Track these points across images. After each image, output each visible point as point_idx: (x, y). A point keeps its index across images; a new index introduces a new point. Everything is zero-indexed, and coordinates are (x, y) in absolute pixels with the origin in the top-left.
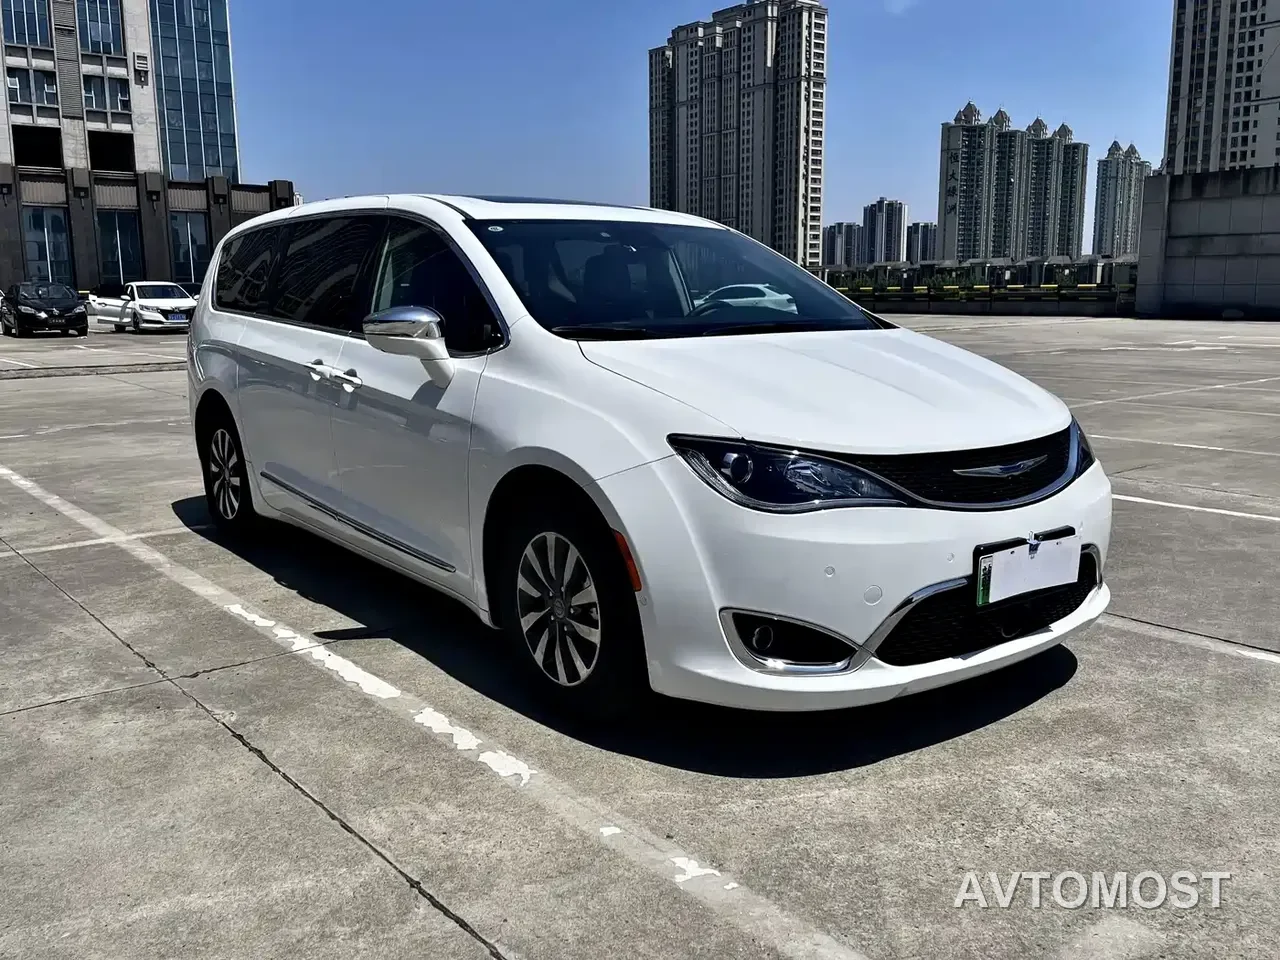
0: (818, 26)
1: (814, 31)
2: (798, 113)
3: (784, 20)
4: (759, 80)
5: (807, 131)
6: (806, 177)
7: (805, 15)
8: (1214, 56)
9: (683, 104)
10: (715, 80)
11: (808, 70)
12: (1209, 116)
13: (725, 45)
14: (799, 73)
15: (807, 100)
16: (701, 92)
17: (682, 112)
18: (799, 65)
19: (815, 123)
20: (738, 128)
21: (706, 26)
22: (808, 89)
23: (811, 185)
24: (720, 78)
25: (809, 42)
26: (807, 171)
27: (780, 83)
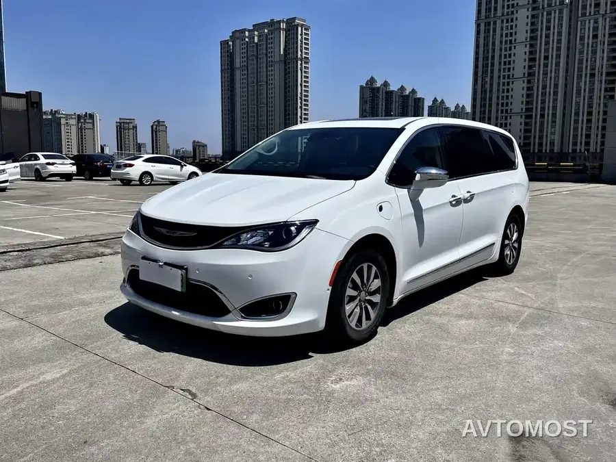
0: (306, 34)
1: (304, 36)
2: (297, 76)
3: (289, 30)
4: (277, 59)
5: (301, 85)
6: (301, 107)
7: (300, 29)
8: (493, 57)
9: (238, 68)
10: (254, 58)
11: (301, 55)
12: (491, 85)
13: (259, 40)
14: (297, 56)
15: (301, 70)
16: (247, 63)
17: (238, 74)
18: (297, 52)
19: (305, 82)
20: (267, 82)
21: (249, 31)
22: (301, 64)
23: (303, 112)
24: (257, 58)
25: (302, 41)
26: (301, 104)
27: (288, 61)
